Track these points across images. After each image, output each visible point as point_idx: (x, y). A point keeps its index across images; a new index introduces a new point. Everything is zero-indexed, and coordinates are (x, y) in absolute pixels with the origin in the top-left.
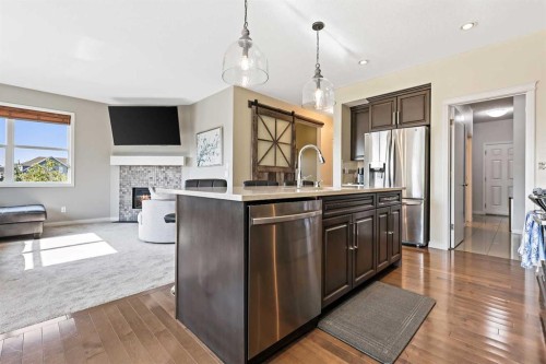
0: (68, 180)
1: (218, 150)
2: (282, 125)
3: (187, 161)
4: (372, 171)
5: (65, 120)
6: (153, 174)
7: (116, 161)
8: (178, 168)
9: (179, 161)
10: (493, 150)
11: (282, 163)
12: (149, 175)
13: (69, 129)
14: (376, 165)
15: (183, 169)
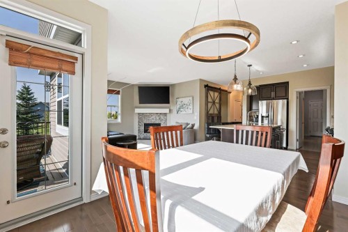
0: (119, 120)
1: (191, 107)
2: (216, 94)
3: (170, 111)
4: (263, 117)
5: (118, 93)
6: (153, 117)
7: (137, 111)
8: (165, 114)
9: (167, 111)
10: (314, 104)
11: (216, 112)
12: (152, 117)
13: (120, 96)
14: (264, 114)
15: (168, 115)
